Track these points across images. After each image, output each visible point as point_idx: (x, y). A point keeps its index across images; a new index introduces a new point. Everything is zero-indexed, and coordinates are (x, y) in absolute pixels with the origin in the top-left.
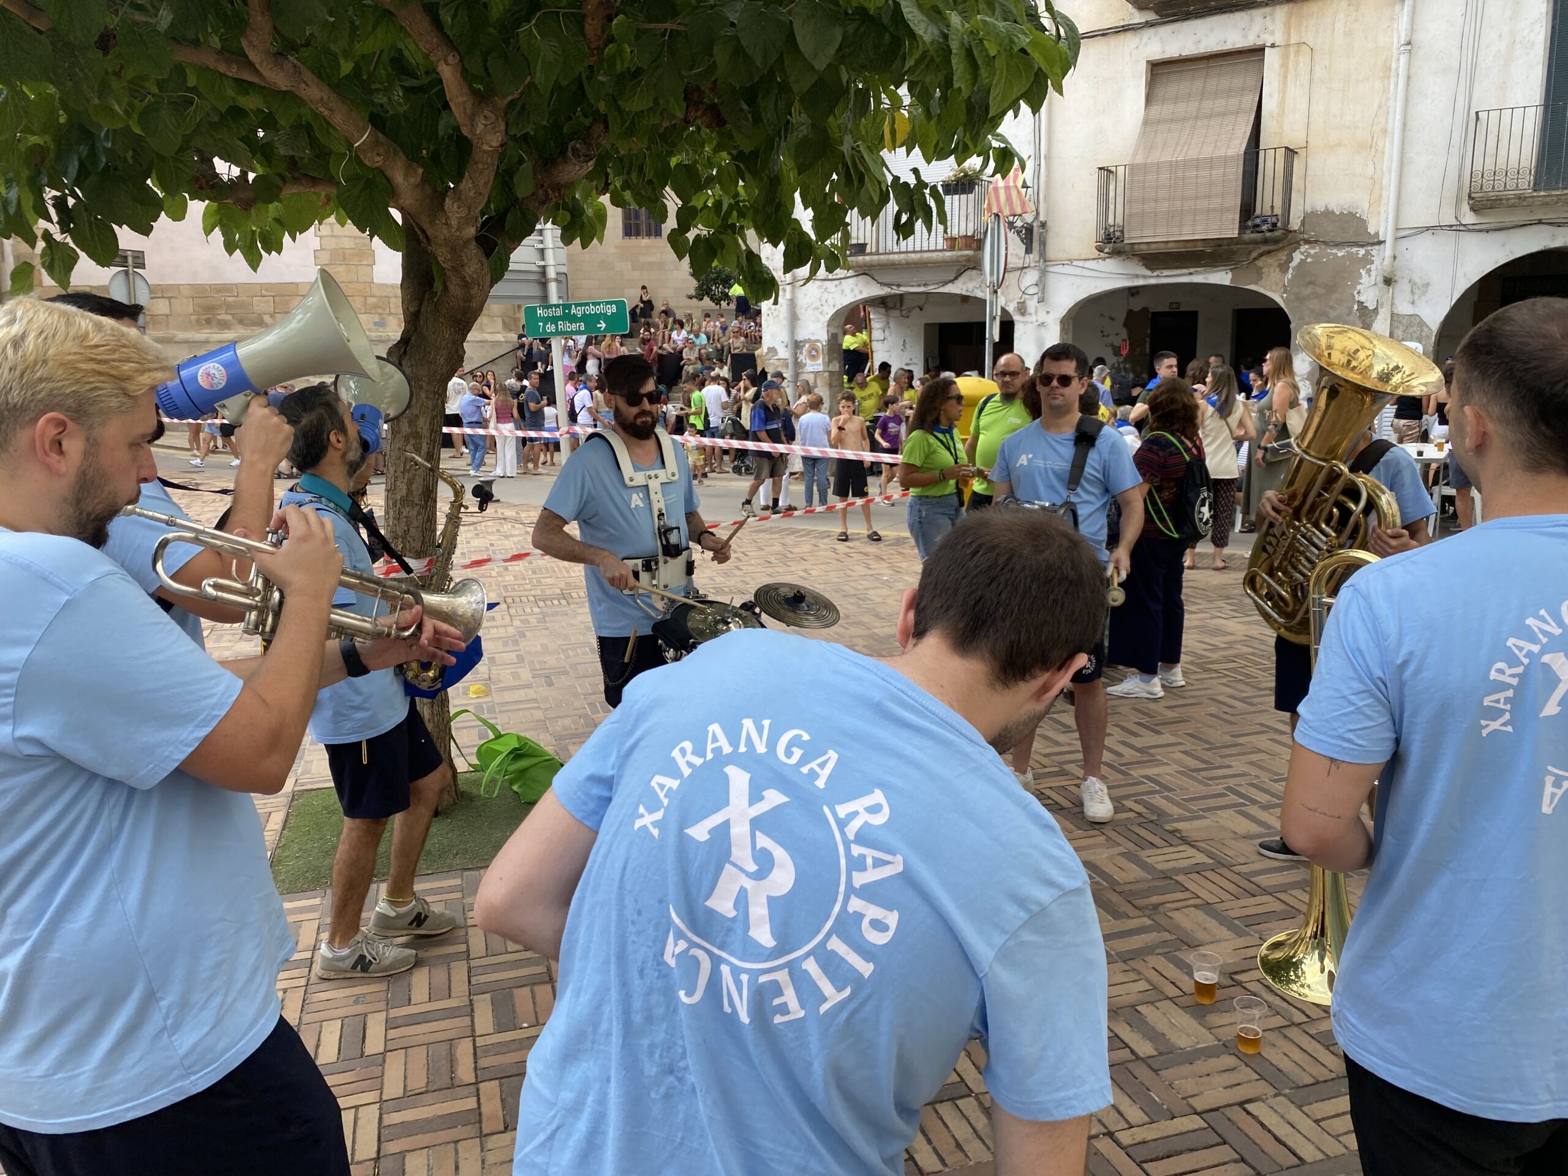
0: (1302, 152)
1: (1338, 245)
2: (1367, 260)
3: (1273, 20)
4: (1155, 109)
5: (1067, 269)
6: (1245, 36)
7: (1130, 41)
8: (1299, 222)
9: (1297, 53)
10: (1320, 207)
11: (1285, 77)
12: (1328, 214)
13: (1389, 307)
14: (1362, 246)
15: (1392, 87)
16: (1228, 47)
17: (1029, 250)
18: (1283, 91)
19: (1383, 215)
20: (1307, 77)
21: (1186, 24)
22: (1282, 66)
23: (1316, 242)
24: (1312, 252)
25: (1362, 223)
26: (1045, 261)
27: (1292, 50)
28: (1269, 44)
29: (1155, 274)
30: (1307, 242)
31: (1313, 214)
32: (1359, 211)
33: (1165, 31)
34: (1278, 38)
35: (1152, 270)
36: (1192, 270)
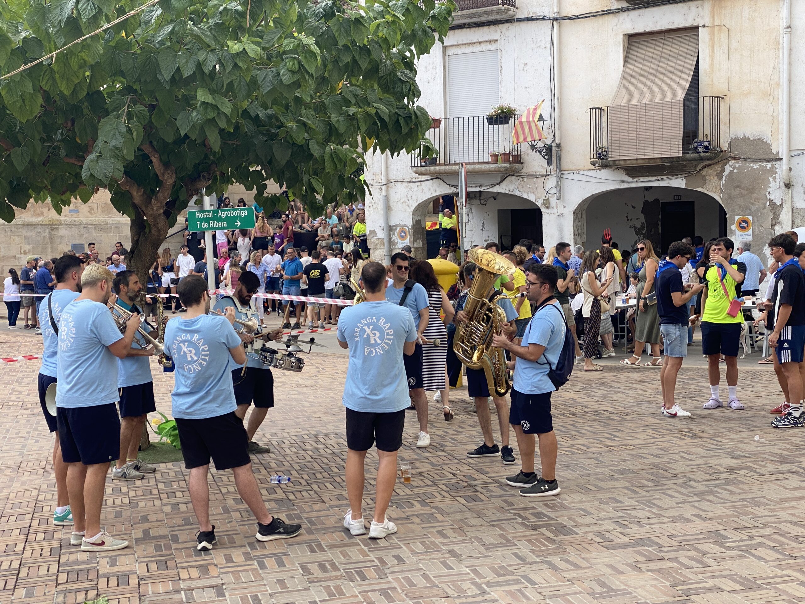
0: (726, 98)
1: (753, 161)
2: (773, 171)
3: (703, 9)
4: (630, 67)
5: (576, 177)
6: (686, 19)
7: (611, 20)
8: (727, 145)
9: (720, 31)
10: (741, 136)
11: (713, 47)
12: (745, 139)
13: (790, 203)
14: (769, 162)
15: (781, 55)
16: (675, 26)
17: (550, 163)
18: (712, 56)
19: (781, 140)
20: (727, 48)
21: (647, 10)
22: (710, 39)
23: (739, 158)
24: (737, 165)
25: (767, 146)
26: (561, 171)
27: (716, 29)
28: (701, 25)
29: (635, 180)
30: (734, 158)
31: (736, 139)
32: (765, 138)
33: (634, 14)
34: (707, 22)
35: (633, 177)
36: (659, 177)
